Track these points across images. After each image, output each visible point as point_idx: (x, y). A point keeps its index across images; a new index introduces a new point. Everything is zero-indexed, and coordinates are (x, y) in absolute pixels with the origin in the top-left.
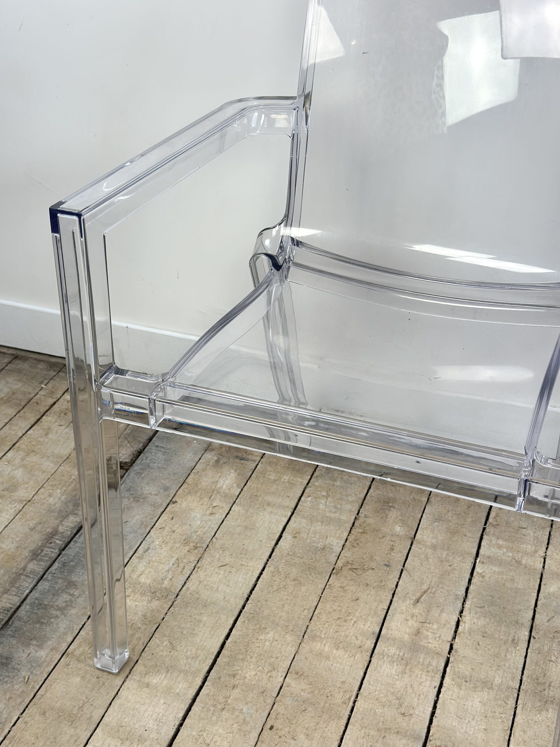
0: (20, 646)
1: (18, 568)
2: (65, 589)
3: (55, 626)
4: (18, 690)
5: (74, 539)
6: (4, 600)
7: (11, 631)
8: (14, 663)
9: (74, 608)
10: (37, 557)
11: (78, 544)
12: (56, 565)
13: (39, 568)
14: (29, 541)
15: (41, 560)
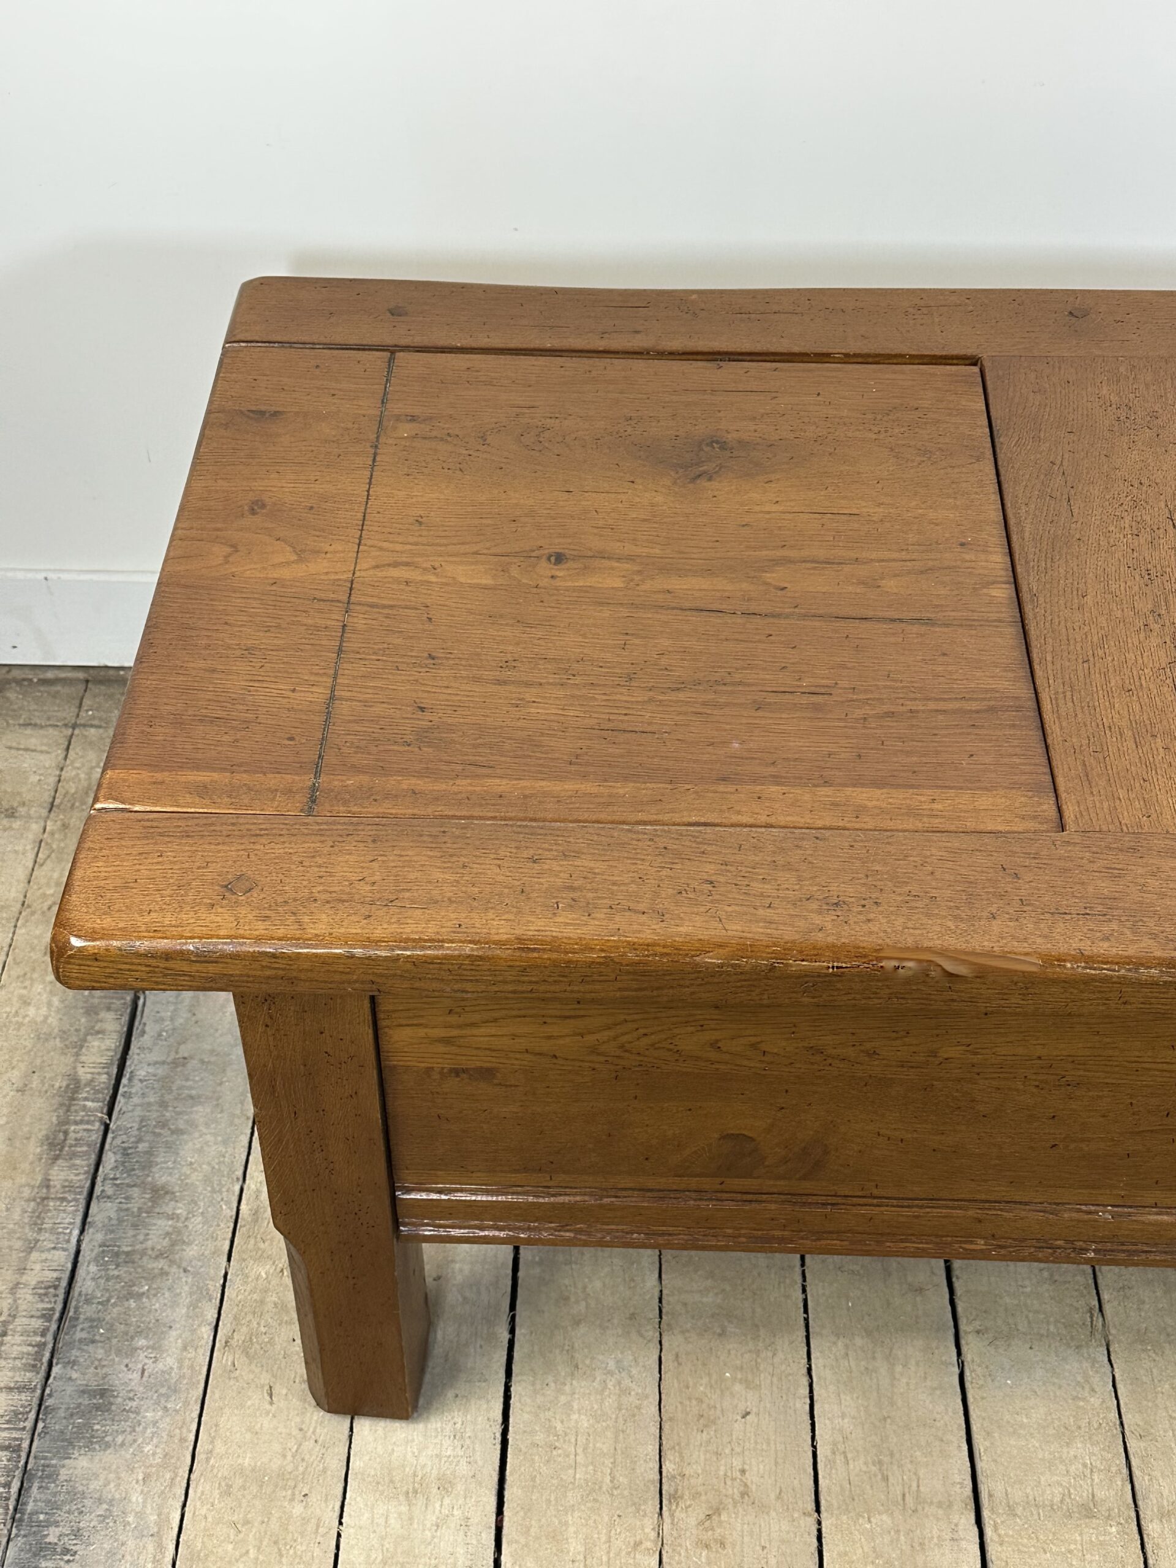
0: (117, 1359)
1: (33, 1187)
2: (153, 1207)
3: (167, 1294)
4: (154, 1454)
5: (121, 1090)
6: (38, 1267)
7: (82, 1330)
8: (119, 1400)
9: (189, 1244)
10: (61, 1150)
11: (136, 1100)
12: (109, 1159)
13: (77, 1175)
14: (28, 1120)
15: (73, 1155)
